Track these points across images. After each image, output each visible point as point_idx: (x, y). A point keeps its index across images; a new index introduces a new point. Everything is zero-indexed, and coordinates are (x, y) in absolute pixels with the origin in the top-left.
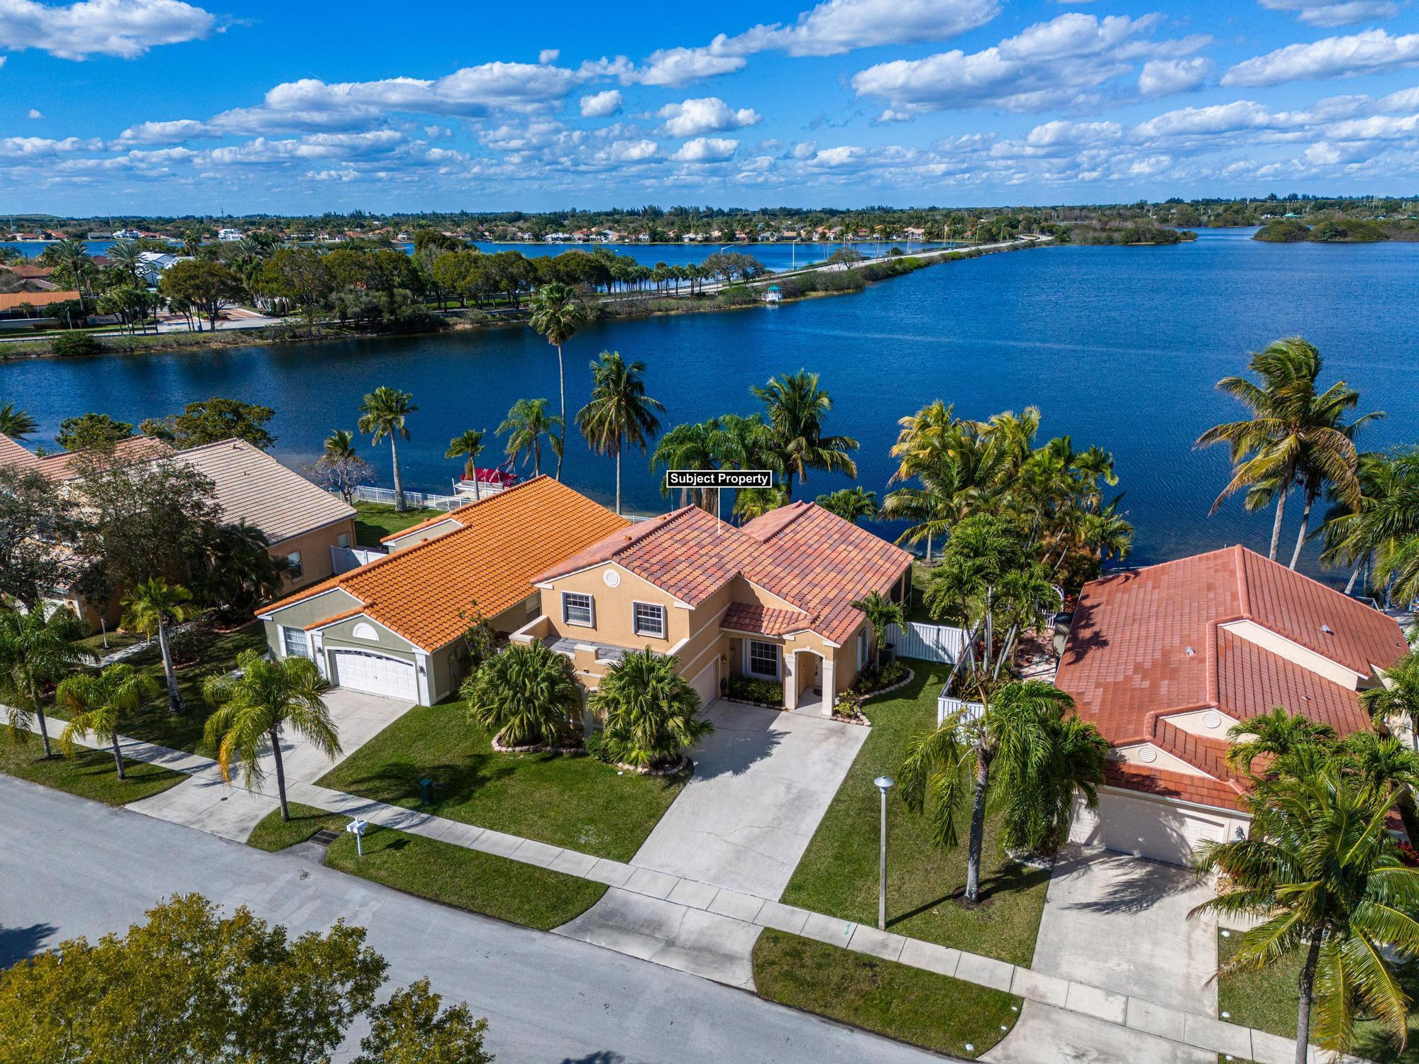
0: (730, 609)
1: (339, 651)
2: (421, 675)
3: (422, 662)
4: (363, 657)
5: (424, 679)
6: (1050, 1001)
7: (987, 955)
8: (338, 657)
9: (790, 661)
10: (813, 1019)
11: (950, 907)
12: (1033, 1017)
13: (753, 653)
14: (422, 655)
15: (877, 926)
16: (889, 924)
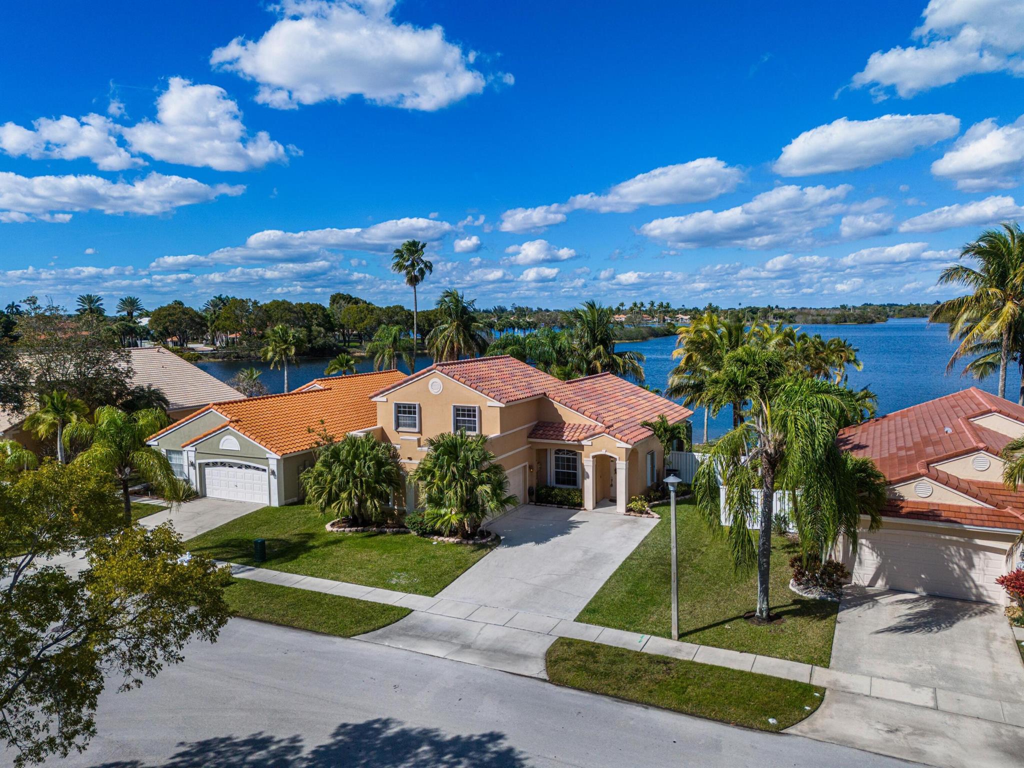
0: (536, 426)
1: (207, 464)
2: (272, 477)
3: (273, 465)
4: (227, 469)
5: (274, 481)
6: (853, 691)
7: (783, 657)
8: (208, 470)
9: (588, 465)
10: (606, 699)
11: (742, 623)
12: (838, 701)
13: (557, 467)
14: (273, 459)
15: (669, 636)
16: (681, 636)
